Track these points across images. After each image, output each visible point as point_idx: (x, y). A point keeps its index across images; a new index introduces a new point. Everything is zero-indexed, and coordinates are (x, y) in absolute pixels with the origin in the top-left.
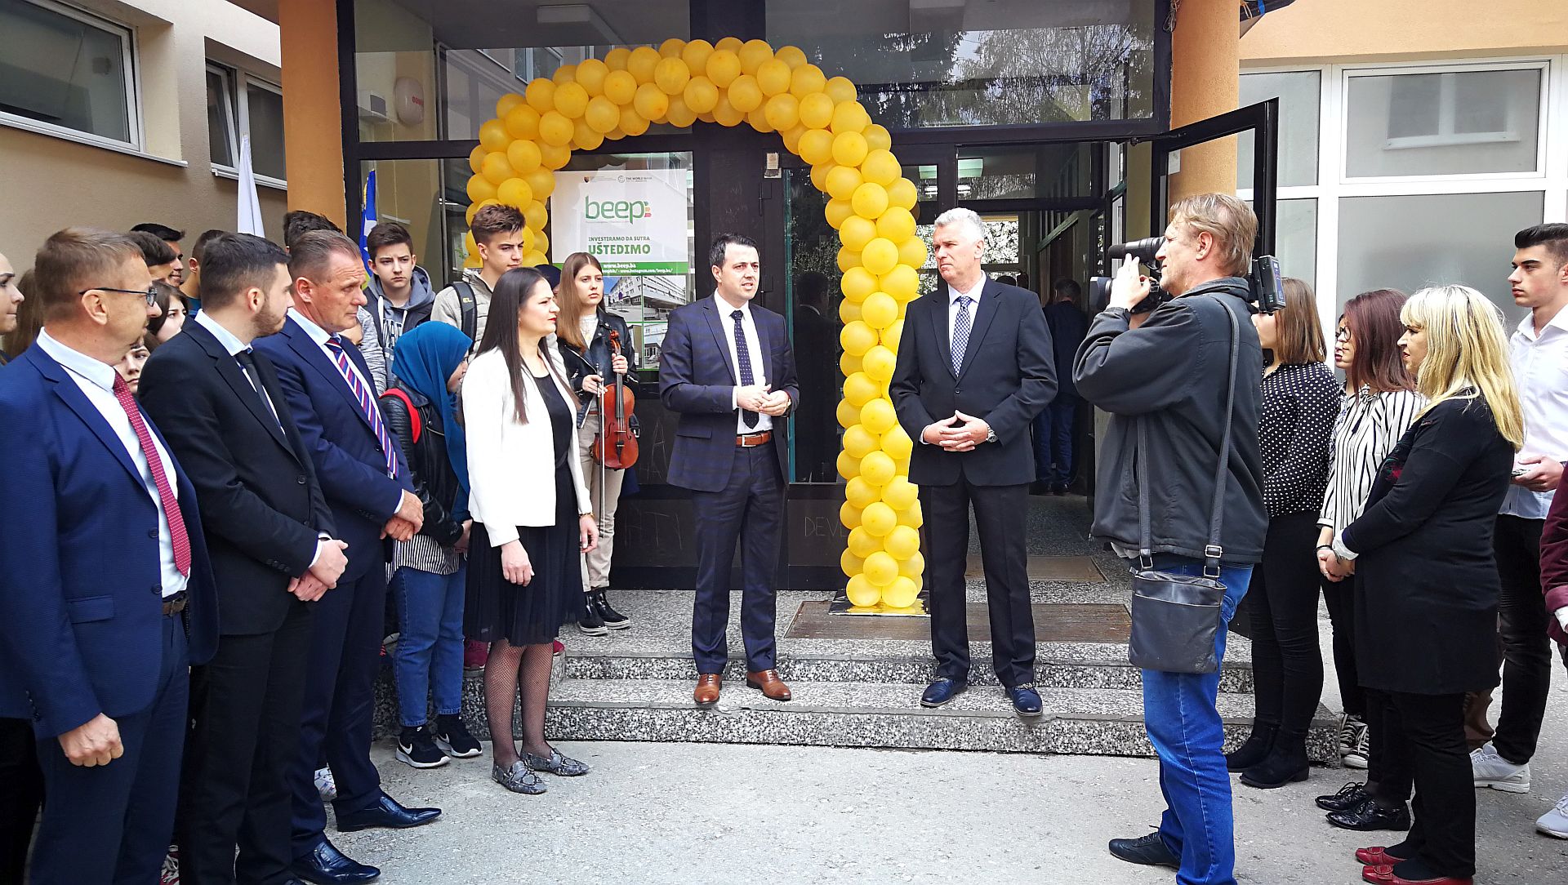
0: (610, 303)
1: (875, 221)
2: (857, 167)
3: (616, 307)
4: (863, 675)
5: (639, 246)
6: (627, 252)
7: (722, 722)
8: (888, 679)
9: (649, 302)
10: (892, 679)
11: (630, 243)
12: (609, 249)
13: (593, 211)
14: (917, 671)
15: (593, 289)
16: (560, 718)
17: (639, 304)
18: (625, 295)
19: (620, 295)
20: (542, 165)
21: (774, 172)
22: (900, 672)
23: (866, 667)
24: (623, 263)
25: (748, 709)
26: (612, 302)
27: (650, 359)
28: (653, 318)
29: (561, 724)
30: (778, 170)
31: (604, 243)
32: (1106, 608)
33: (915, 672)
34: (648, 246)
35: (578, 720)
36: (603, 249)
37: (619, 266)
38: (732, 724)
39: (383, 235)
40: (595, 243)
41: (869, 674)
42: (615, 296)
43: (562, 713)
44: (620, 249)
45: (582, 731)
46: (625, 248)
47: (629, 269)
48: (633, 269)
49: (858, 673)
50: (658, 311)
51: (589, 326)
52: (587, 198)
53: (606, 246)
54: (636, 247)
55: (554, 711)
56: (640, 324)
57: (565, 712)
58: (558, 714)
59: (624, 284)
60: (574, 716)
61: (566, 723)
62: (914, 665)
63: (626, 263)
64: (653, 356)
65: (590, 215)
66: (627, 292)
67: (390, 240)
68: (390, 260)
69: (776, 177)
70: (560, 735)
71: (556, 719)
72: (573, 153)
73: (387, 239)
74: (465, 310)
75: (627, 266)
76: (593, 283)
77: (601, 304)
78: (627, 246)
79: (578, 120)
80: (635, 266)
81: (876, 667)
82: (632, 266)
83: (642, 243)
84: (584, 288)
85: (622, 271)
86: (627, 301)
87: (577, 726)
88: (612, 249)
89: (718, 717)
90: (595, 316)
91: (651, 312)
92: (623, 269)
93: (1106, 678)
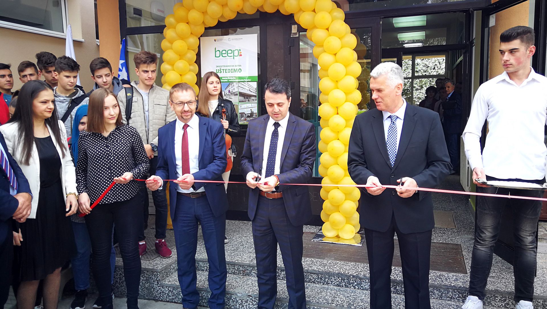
0: (225, 95)
1: (335, 54)
2: (327, 29)
3: (228, 96)
4: (314, 280)
5: (237, 69)
6: (232, 72)
7: (239, 301)
8: (325, 283)
9: (241, 94)
10: (327, 283)
11: (233, 68)
12: (224, 71)
13: (218, 55)
14: (340, 281)
15: (215, 87)
16: (168, 292)
17: (237, 95)
18: (231, 91)
19: (229, 91)
20: (191, 33)
21: (295, 34)
22: (331, 280)
23: (315, 276)
24: (230, 77)
25: (251, 296)
26: (226, 94)
27: (242, 119)
28: (243, 101)
29: (168, 294)
30: (297, 33)
31: (222, 68)
32: (451, 246)
33: (339, 281)
34: (241, 69)
35: (175, 293)
36: (222, 71)
37: (229, 78)
38: (243, 303)
39: (96, 65)
40: (219, 68)
41: (317, 280)
42: (227, 91)
43: (169, 290)
44: (229, 71)
45: (177, 299)
46: (231, 70)
47: (233, 79)
48: (234, 79)
49: (311, 279)
50: (245, 98)
51: (213, 105)
52: (215, 48)
53: (223, 70)
54: (235, 70)
55: (165, 288)
56: (237, 104)
57: (170, 289)
58: (167, 289)
59: (231, 86)
60: (174, 291)
61: (170, 294)
62: (339, 278)
63: (231, 77)
64: (243, 118)
65: (217, 56)
66: (232, 90)
67: (100, 67)
68: (101, 76)
69: (296, 36)
70: (168, 300)
71: (166, 292)
72: (206, 29)
73: (98, 67)
74: (128, 99)
75: (232, 78)
76: (215, 84)
77: (221, 94)
78: (232, 69)
79: (204, 13)
80: (235, 78)
81: (320, 277)
82: (234, 78)
83: (238, 68)
84: (210, 87)
85: (230, 81)
86: (232, 94)
87: (175, 296)
88: (226, 71)
89: (237, 299)
90: (218, 101)
91: (242, 98)
92: (230, 79)
93: (440, 294)
